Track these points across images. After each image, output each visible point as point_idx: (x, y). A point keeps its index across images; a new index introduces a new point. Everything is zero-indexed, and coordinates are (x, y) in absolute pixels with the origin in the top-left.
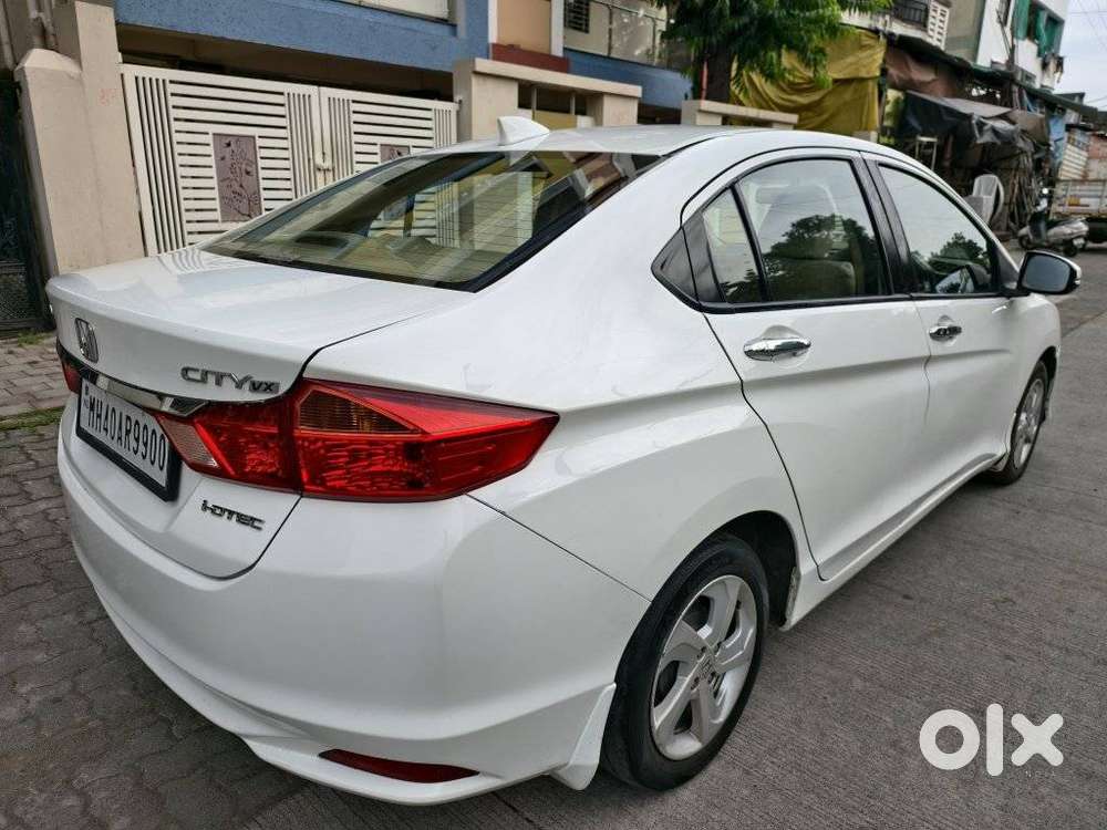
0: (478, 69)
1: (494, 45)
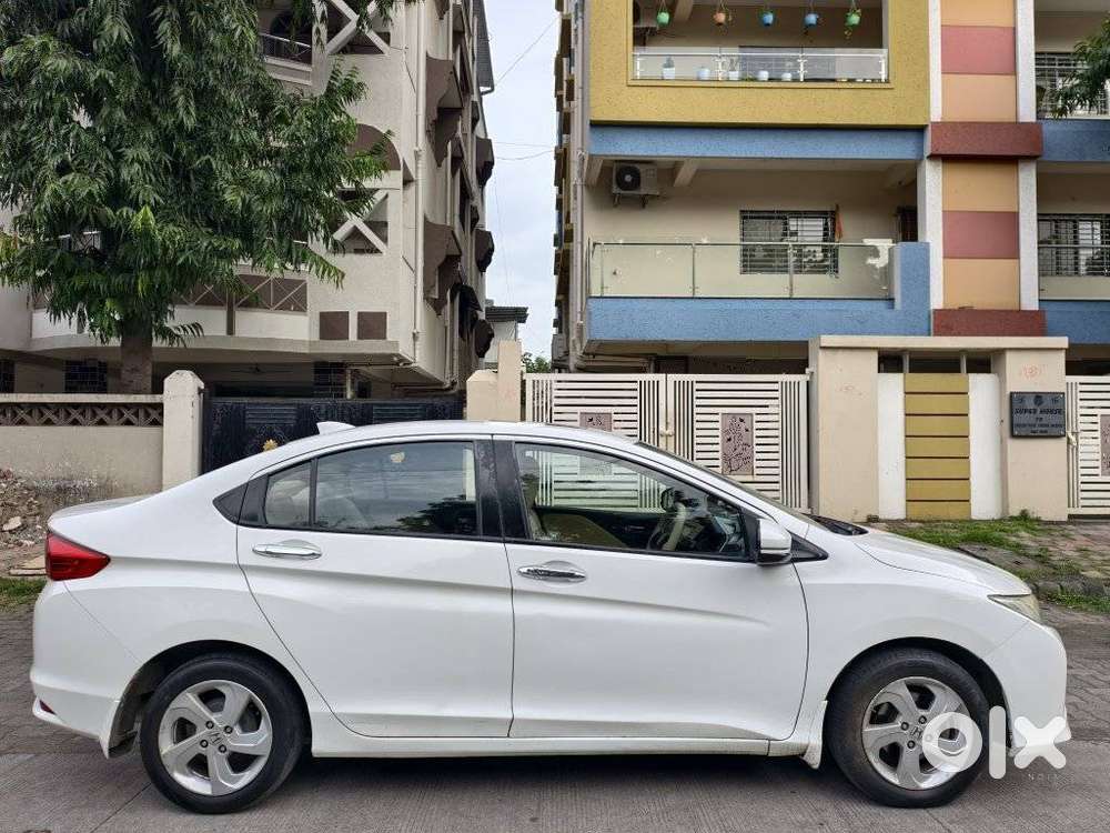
0: (823, 345)
1: (937, 311)
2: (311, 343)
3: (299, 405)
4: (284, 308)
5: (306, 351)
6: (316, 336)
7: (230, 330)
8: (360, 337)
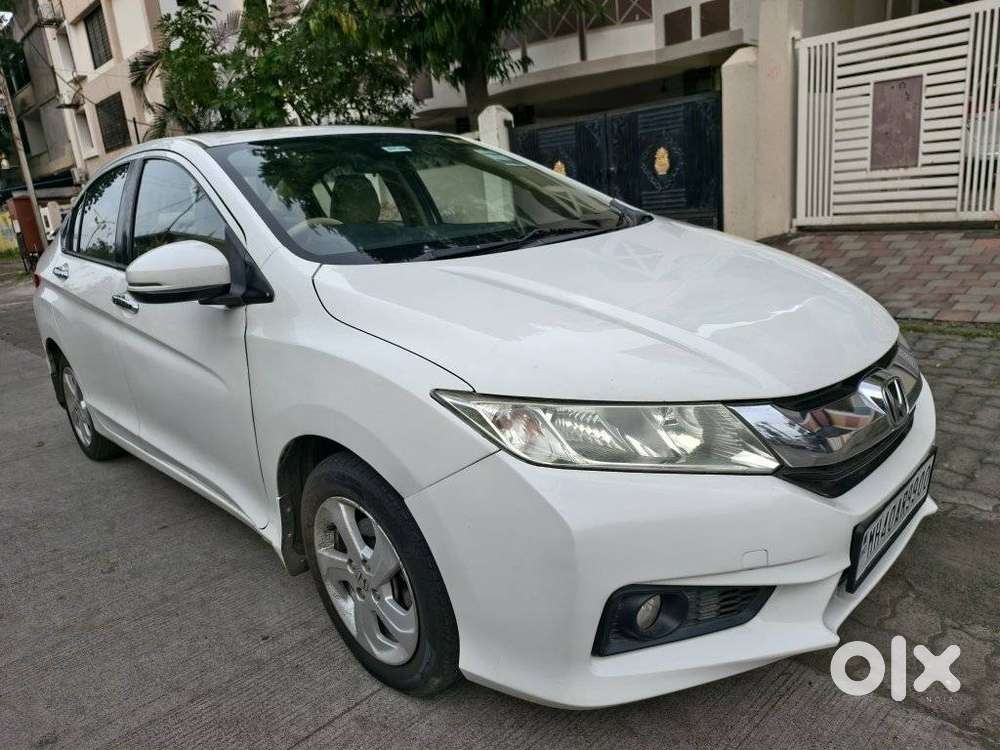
2: (659, 52)
3: (576, 124)
4: (630, 19)
5: (653, 61)
6: (662, 44)
7: (583, 56)
8: (705, 32)
